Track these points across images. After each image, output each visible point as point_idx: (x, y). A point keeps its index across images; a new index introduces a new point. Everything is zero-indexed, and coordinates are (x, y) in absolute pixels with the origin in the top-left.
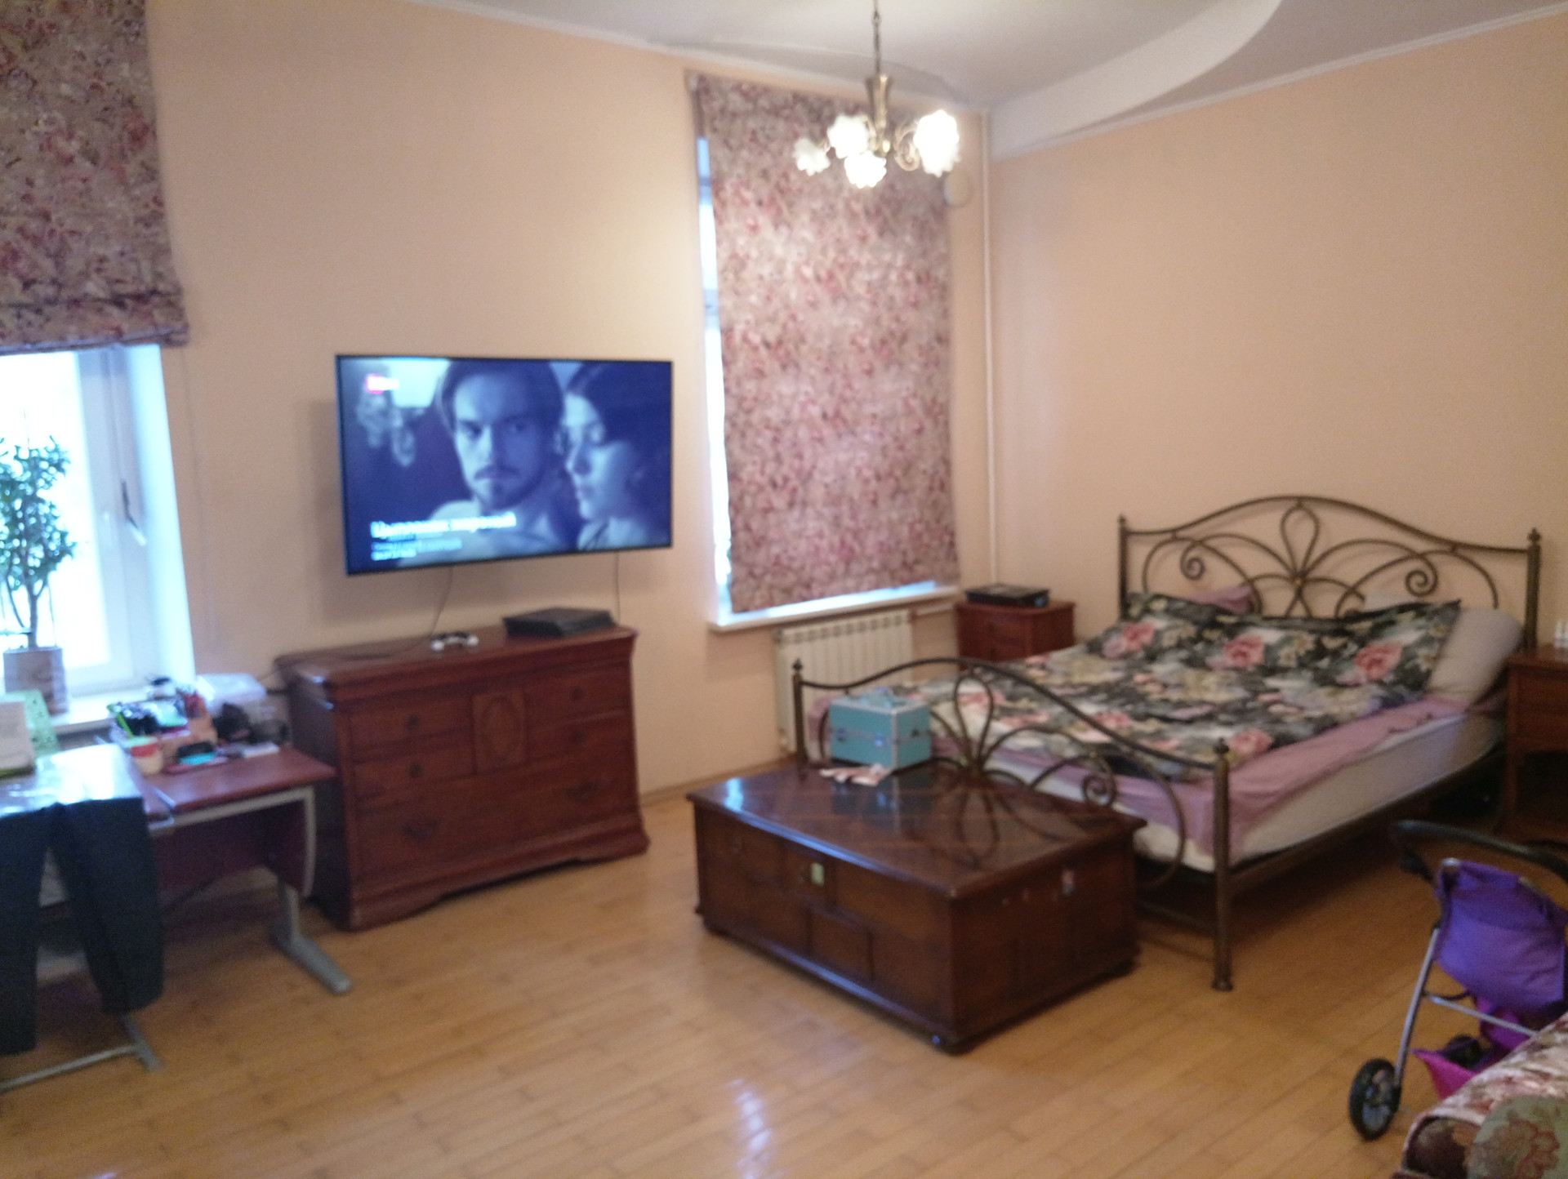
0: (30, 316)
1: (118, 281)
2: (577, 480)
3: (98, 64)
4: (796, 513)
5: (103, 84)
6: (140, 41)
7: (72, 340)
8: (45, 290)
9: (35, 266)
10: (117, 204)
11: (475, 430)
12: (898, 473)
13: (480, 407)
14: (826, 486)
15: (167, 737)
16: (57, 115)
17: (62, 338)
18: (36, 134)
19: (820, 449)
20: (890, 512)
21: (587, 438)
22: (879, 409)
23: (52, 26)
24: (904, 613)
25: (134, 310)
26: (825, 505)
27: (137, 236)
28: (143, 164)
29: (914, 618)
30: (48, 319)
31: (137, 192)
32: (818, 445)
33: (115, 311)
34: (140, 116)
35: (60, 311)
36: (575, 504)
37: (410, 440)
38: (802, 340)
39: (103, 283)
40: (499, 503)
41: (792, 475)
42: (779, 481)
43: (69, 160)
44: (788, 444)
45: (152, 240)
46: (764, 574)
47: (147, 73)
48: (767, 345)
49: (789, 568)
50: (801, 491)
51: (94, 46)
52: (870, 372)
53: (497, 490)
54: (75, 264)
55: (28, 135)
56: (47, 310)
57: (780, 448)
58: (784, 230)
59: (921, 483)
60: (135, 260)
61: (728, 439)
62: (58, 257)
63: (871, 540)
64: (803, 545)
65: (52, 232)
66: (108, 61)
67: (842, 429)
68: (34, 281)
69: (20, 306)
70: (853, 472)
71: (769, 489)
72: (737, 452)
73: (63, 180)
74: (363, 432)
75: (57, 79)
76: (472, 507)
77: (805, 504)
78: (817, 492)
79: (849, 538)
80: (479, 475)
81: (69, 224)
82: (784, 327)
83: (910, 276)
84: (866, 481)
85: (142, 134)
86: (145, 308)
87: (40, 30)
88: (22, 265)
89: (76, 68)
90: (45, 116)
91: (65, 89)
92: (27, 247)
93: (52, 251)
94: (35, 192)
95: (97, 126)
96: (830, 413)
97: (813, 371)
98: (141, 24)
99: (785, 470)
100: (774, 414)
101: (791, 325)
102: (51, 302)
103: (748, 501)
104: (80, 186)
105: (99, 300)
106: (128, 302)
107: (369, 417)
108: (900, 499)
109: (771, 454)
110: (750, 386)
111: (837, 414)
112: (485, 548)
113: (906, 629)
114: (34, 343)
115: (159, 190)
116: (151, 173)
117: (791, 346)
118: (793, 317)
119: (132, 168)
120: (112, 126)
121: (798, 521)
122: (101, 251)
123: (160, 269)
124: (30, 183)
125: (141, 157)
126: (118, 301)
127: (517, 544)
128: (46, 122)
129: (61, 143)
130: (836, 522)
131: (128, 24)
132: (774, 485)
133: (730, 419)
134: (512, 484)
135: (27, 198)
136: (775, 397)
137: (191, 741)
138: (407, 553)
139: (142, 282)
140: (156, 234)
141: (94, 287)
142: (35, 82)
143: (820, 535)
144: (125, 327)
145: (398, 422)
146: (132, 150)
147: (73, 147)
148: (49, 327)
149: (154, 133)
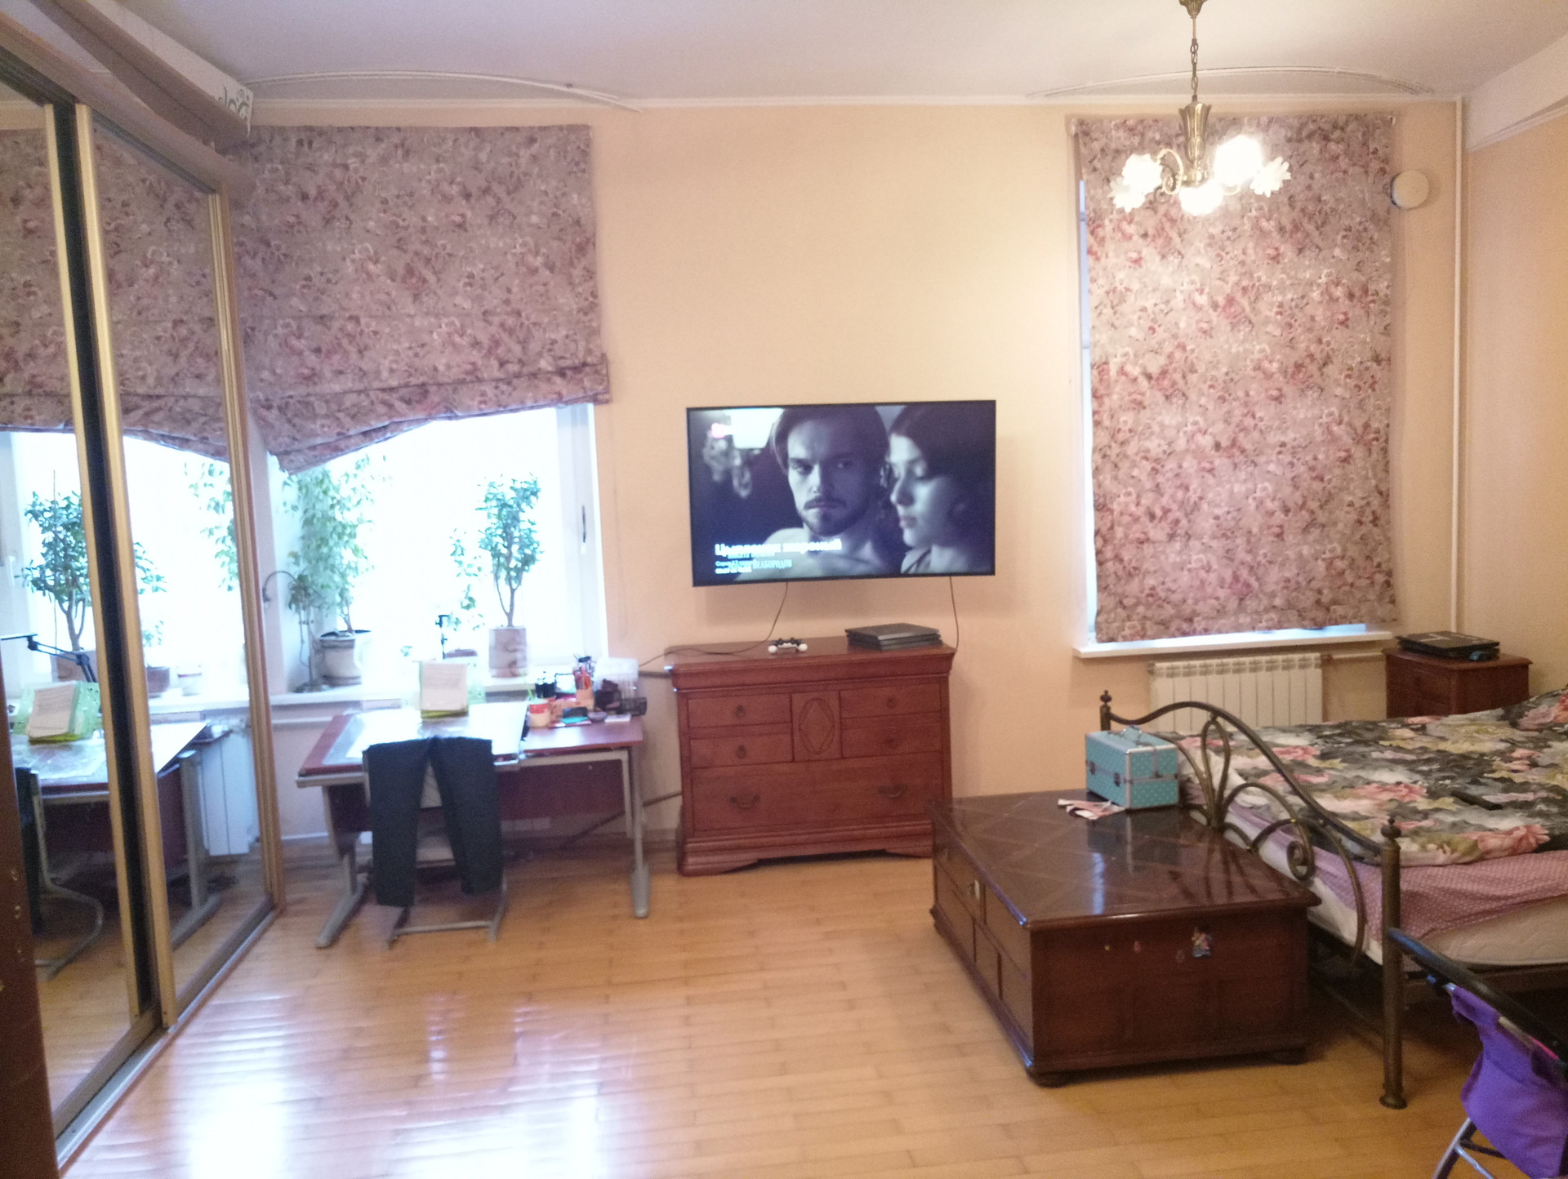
0: (504, 387)
1: (562, 358)
2: (901, 510)
3: (556, 198)
4: (1177, 545)
5: (560, 212)
6: (586, 175)
7: (529, 403)
8: (513, 368)
9: (509, 350)
10: (566, 300)
11: (805, 467)
12: (1314, 505)
13: (810, 447)
14: (1217, 518)
15: (560, 701)
16: (528, 239)
17: (522, 402)
18: (514, 254)
19: (1211, 480)
20: (1299, 547)
21: (910, 473)
22: (1289, 437)
23: (525, 174)
24: (1313, 656)
25: (572, 378)
26: (1214, 537)
27: (578, 322)
28: (585, 268)
29: (1327, 663)
30: (515, 389)
31: (580, 290)
32: (1207, 475)
33: (558, 380)
34: (584, 232)
35: (522, 383)
36: (901, 532)
37: (748, 476)
38: (1193, 370)
39: (550, 359)
40: (827, 529)
41: (1174, 507)
42: (1159, 513)
43: (534, 271)
44: (1170, 475)
45: (587, 324)
46: (1136, 605)
47: (590, 199)
48: (1149, 377)
49: (1167, 601)
50: (1184, 522)
51: (554, 183)
52: (1278, 399)
53: (825, 518)
54: (534, 347)
55: (509, 257)
56: (515, 381)
57: (1160, 479)
58: (1174, 260)
59: (1345, 518)
60: (575, 341)
61: (1096, 471)
62: (524, 344)
63: (1274, 576)
64: (1185, 578)
65: (522, 324)
66: (564, 194)
67: (1240, 458)
68: (507, 362)
69: (498, 380)
70: (1252, 504)
71: (1145, 519)
72: (1108, 482)
73: (531, 286)
74: (708, 470)
75: (530, 212)
76: (802, 533)
77: (1188, 536)
78: (1205, 525)
79: (1244, 573)
80: (809, 506)
81: (533, 318)
82: (1170, 356)
83: (1339, 292)
84: (1271, 514)
85: (585, 245)
86: (579, 376)
87: (519, 179)
88: (501, 351)
89: (542, 203)
90: (520, 241)
91: (534, 219)
92: (505, 337)
93: (521, 338)
94: (512, 297)
95: (555, 244)
96: (1225, 443)
97: (1203, 401)
98: (586, 163)
99: (1165, 500)
100: (1155, 446)
101: (1178, 355)
102: (518, 376)
103: (1119, 532)
104: (541, 289)
105: (548, 372)
106: (569, 373)
107: (713, 458)
108: (1315, 533)
109: (1149, 485)
110: (1127, 419)
111: (1234, 443)
112: (813, 567)
113: (1315, 675)
114: (505, 407)
115: (595, 286)
116: (590, 274)
117: (1177, 376)
118: (1182, 347)
119: (577, 273)
120: (564, 242)
121: (1180, 553)
122: (553, 336)
123: (591, 346)
124: (509, 291)
125: (584, 262)
126: (562, 373)
127: (842, 565)
128: (521, 245)
129: (530, 259)
130: (1229, 555)
131: (577, 164)
132: (1152, 516)
133: (1100, 451)
134: (838, 513)
135: (507, 302)
136: (1156, 428)
137: (575, 706)
138: (745, 569)
139: (577, 357)
140: (591, 320)
141: (545, 364)
142: (515, 218)
143: (1208, 569)
144: (564, 392)
145: (738, 462)
146: (578, 258)
147: (539, 261)
148: (515, 394)
149: (594, 244)
